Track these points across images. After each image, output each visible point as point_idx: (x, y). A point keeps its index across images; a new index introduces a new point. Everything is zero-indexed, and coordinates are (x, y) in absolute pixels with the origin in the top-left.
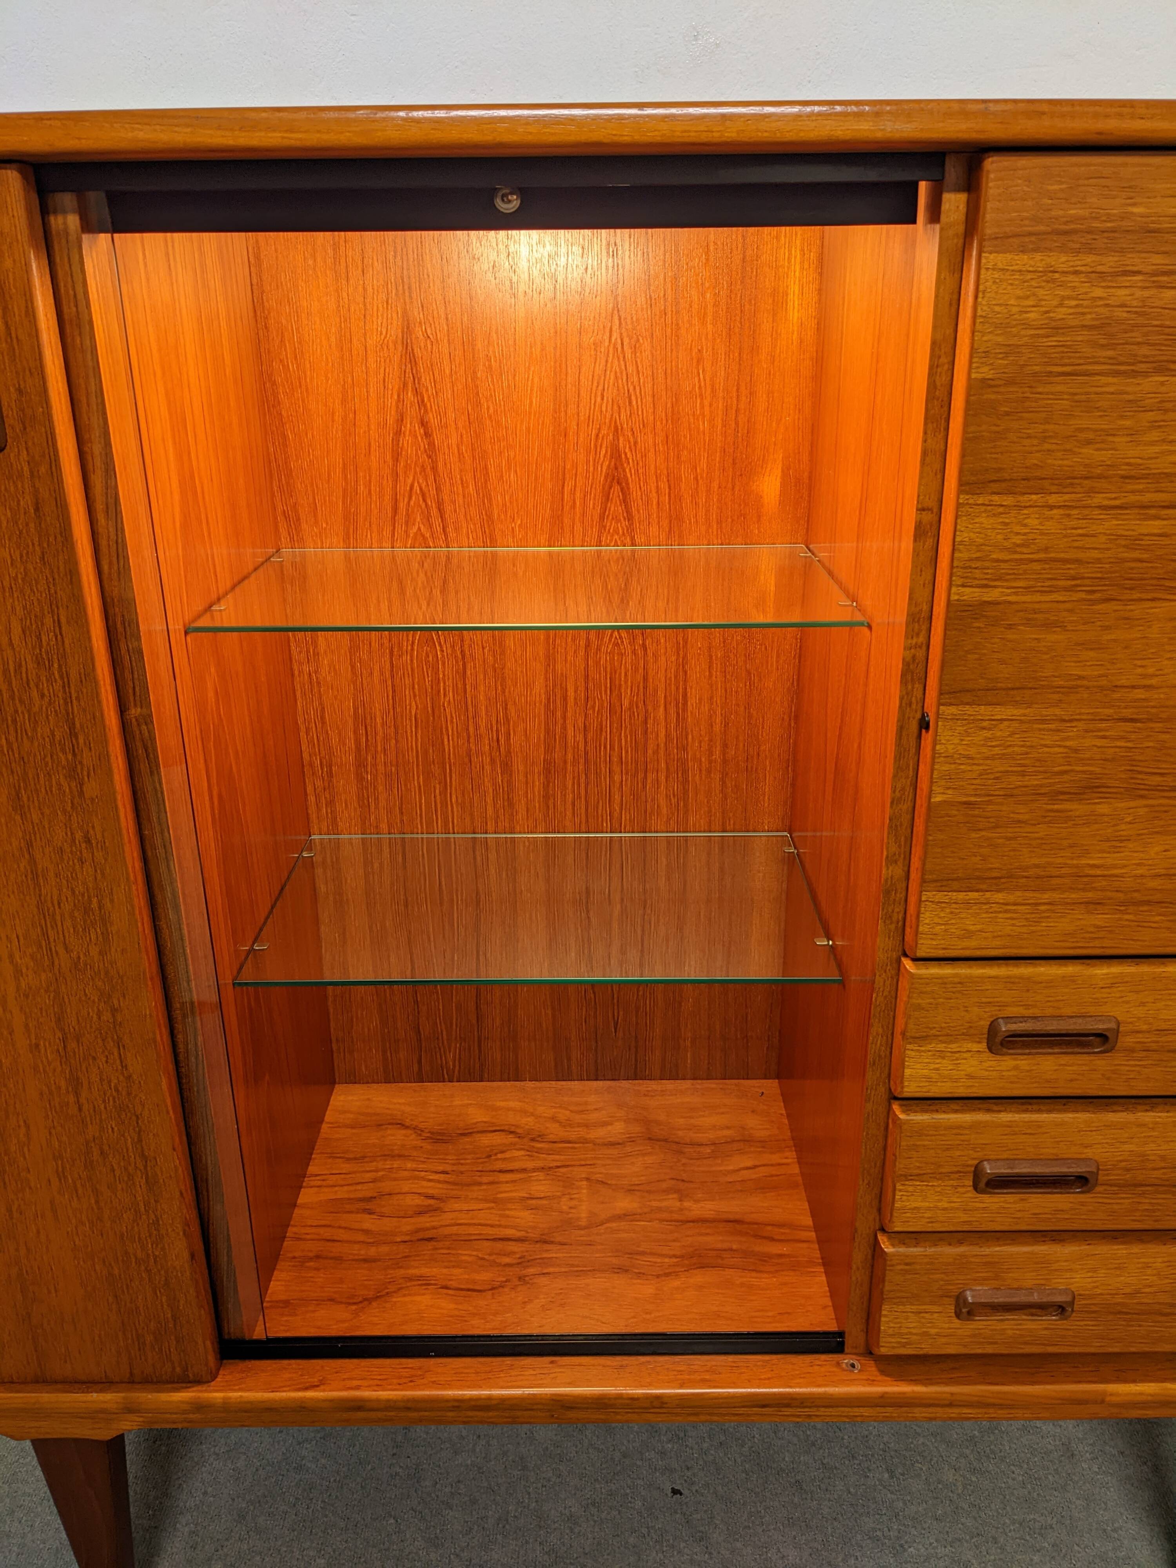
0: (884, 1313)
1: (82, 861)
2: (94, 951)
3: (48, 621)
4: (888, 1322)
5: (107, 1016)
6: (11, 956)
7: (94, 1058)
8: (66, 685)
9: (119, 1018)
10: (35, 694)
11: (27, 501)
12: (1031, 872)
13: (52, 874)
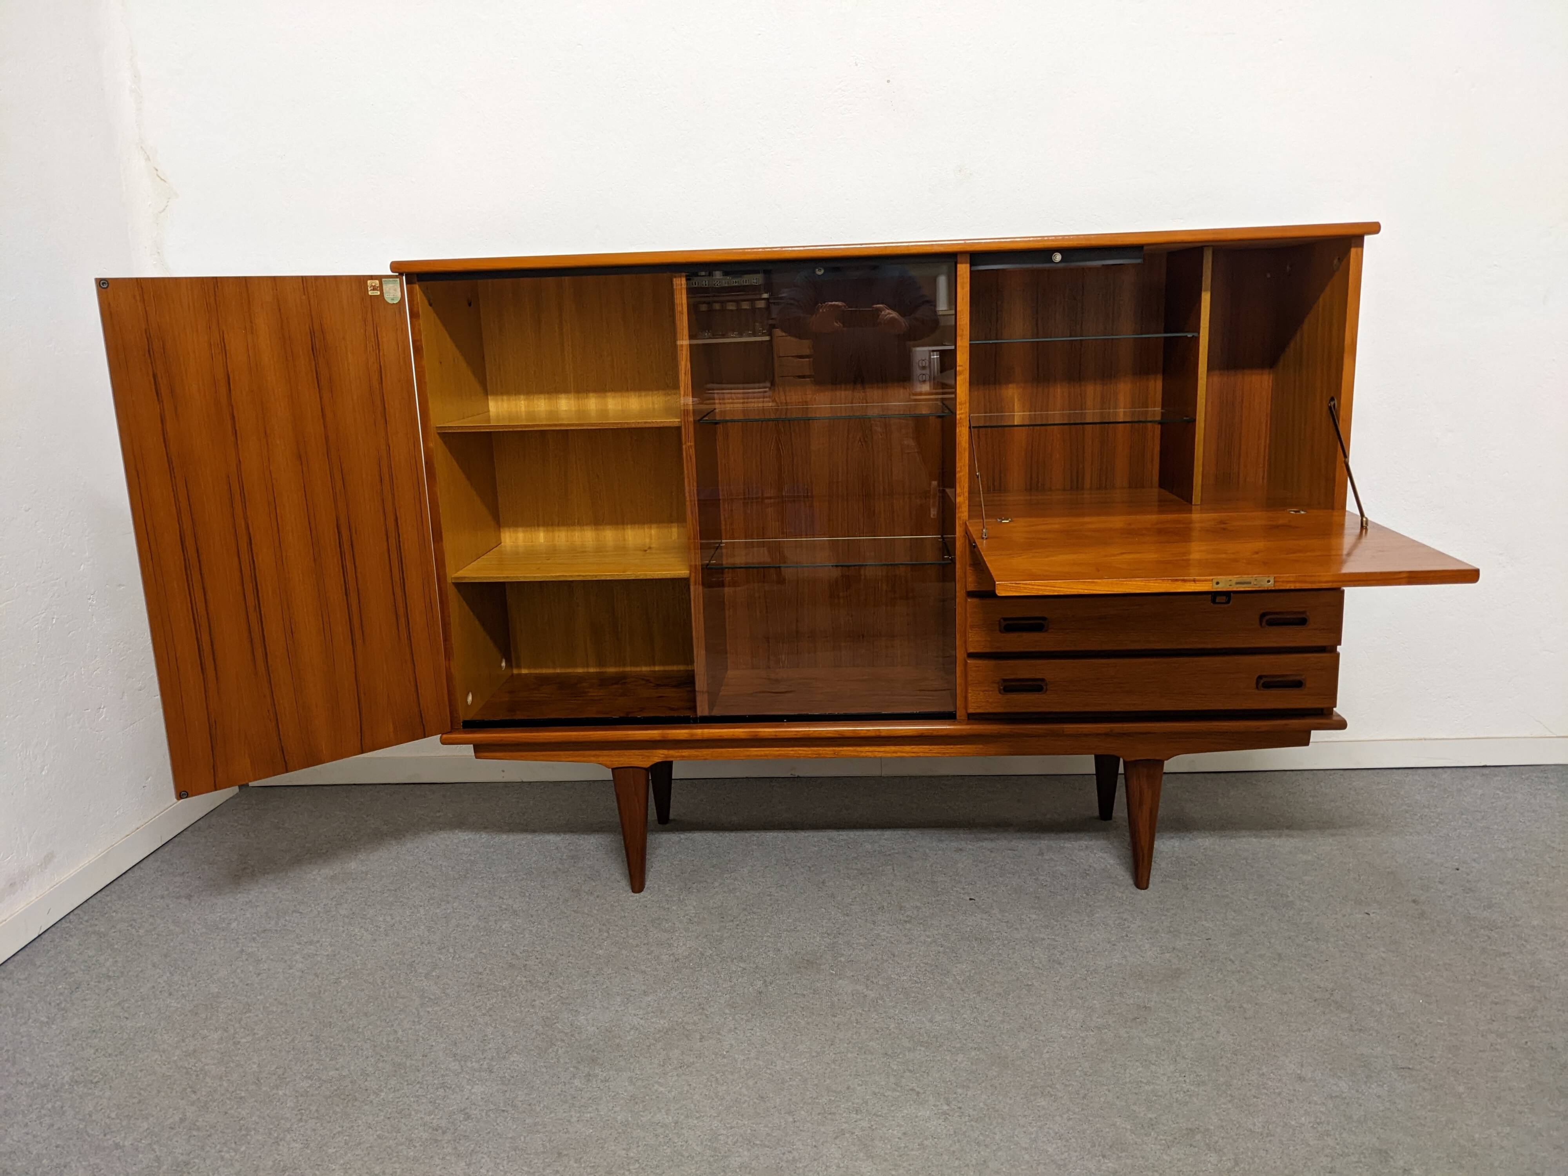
0: (969, 691)
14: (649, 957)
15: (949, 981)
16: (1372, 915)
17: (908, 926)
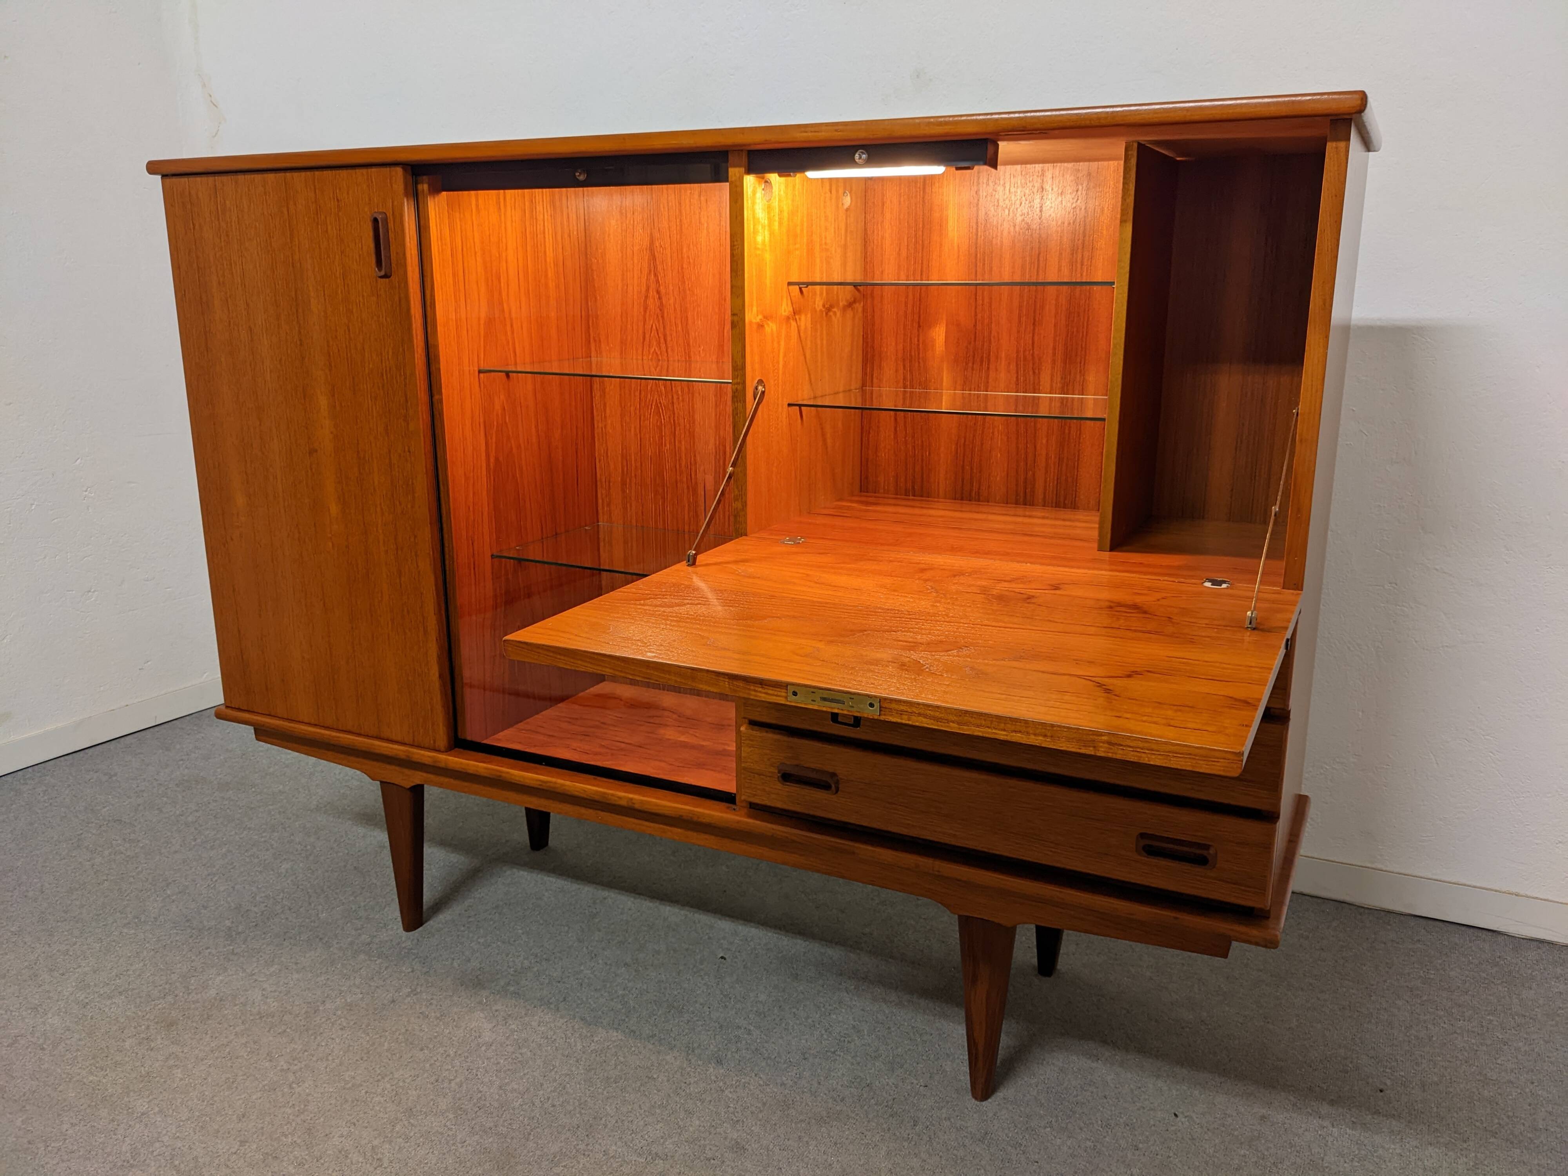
2: (409, 506)
3: (401, 349)
5: (412, 539)
6: (381, 504)
7: (407, 560)
8: (405, 379)
10: (395, 382)
11: (397, 298)
13: (396, 466)
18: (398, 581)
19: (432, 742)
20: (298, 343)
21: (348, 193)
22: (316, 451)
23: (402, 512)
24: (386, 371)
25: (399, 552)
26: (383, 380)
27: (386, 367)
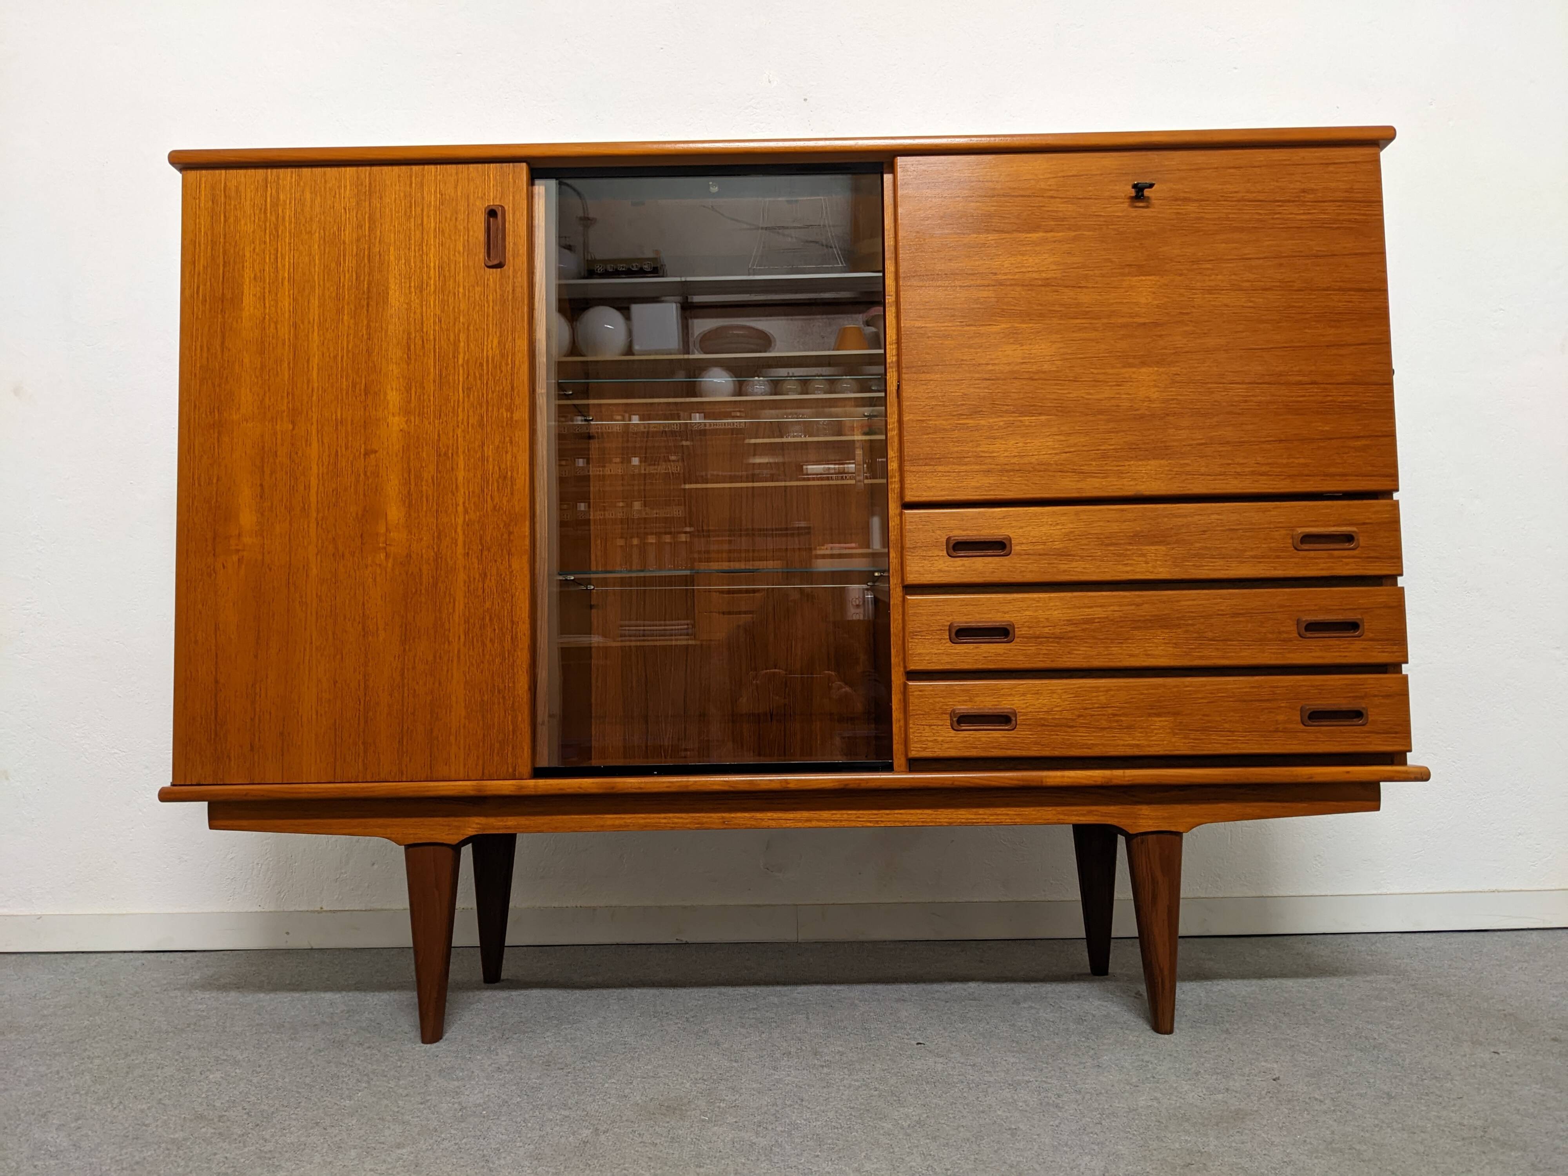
0: (911, 726)
1: (507, 452)
2: (505, 500)
3: (510, 338)
4: (914, 733)
5: (506, 536)
6: (464, 503)
7: (496, 561)
8: (513, 368)
9: (512, 538)
10: (499, 371)
11: (510, 288)
12: (955, 455)
13: (491, 459)
14: (422, 1106)
15: (888, 1126)
16: (1502, 1054)
17: (826, 1070)
18: (481, 585)
19: (510, 770)
20: (365, 337)
21: (456, 187)
22: (376, 452)
23: (495, 507)
24: (487, 361)
25: (485, 553)
26: (483, 370)
27: (487, 357)
